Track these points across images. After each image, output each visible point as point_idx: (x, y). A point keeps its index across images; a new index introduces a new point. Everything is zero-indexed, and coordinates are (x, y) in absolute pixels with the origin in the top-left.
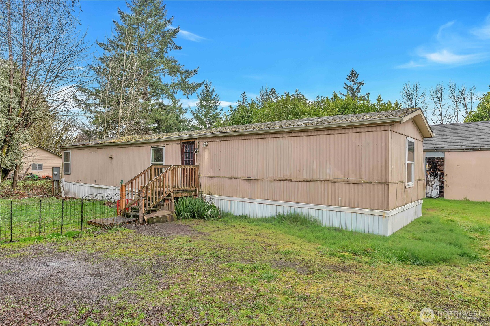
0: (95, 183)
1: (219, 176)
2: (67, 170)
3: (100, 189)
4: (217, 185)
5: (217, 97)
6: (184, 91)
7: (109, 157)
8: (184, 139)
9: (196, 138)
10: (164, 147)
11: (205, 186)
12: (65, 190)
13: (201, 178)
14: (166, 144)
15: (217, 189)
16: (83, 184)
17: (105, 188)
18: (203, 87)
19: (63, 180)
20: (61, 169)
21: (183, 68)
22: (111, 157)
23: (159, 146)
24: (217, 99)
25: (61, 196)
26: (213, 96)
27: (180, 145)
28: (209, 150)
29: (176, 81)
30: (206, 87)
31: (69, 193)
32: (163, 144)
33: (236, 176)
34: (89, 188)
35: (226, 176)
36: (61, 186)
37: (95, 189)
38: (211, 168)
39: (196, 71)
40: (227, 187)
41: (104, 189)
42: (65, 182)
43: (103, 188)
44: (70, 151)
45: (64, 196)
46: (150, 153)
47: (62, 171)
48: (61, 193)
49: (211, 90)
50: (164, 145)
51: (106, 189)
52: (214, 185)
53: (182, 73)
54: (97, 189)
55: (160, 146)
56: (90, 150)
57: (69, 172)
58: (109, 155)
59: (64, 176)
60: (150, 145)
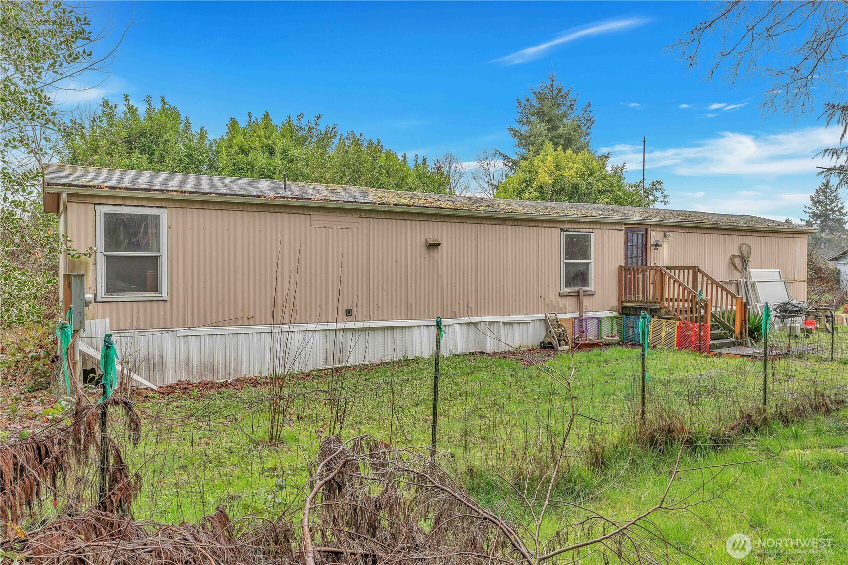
0: (346, 319)
3: (379, 332)
14: (595, 227)
16: (275, 328)
17: (403, 328)
19: (96, 325)
22: (431, 245)
23: (579, 230)
27: (623, 233)
32: (588, 227)
34: (315, 337)
37: (349, 333)
41: (397, 331)
42: (118, 331)
43: (394, 328)
44: (158, 211)
46: (560, 242)
50: (591, 230)
51: (406, 330)
54: (360, 334)
55: (582, 230)
56: (314, 217)
59: (95, 308)
60: (558, 226)
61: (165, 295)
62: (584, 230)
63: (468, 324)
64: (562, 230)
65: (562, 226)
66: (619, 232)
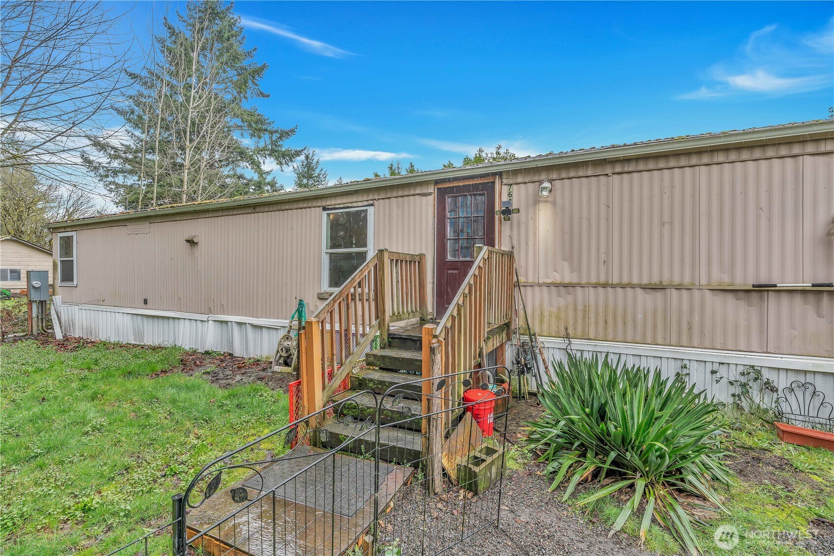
0: (145, 306)
1: (602, 280)
2: (68, 275)
3: (161, 321)
4: (592, 309)
5: (323, 172)
6: (277, 158)
7: (188, 241)
8: (449, 180)
9: (500, 174)
10: (372, 205)
11: (537, 313)
12: (63, 320)
13: (522, 288)
14: (376, 197)
15: (592, 320)
16: (112, 309)
17: (174, 318)
18: (302, 157)
19: (57, 299)
20: (51, 275)
21: (272, 125)
22: (191, 242)
23: (350, 205)
24: (325, 176)
25: (53, 336)
26: (317, 171)
27: (431, 198)
28: (554, 203)
29: (262, 145)
30: (307, 157)
31: (74, 329)
32: (365, 198)
33: (687, 281)
34: (128, 319)
35: (635, 281)
36: (53, 312)
37: (145, 318)
38: (565, 260)
39: (293, 131)
40: (640, 316)
41: (171, 321)
42: (64, 303)
43: (168, 318)
44: (74, 234)
45: (59, 336)
46: (320, 226)
47: (54, 279)
48: (52, 328)
49: (314, 162)
50: (371, 202)
51: (176, 321)
52: (580, 307)
53: (271, 133)
54: (151, 320)
55: (355, 205)
56: (129, 227)
57: (72, 280)
58: (187, 236)
59: (58, 290)
60: (319, 204)
61: (75, 282)
62: (356, 204)
63: (221, 322)
64: (324, 209)
65: (324, 204)
66: (424, 198)
